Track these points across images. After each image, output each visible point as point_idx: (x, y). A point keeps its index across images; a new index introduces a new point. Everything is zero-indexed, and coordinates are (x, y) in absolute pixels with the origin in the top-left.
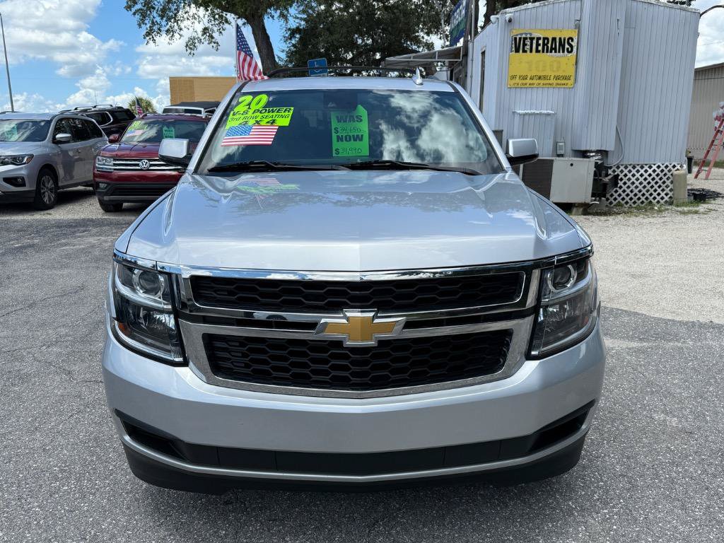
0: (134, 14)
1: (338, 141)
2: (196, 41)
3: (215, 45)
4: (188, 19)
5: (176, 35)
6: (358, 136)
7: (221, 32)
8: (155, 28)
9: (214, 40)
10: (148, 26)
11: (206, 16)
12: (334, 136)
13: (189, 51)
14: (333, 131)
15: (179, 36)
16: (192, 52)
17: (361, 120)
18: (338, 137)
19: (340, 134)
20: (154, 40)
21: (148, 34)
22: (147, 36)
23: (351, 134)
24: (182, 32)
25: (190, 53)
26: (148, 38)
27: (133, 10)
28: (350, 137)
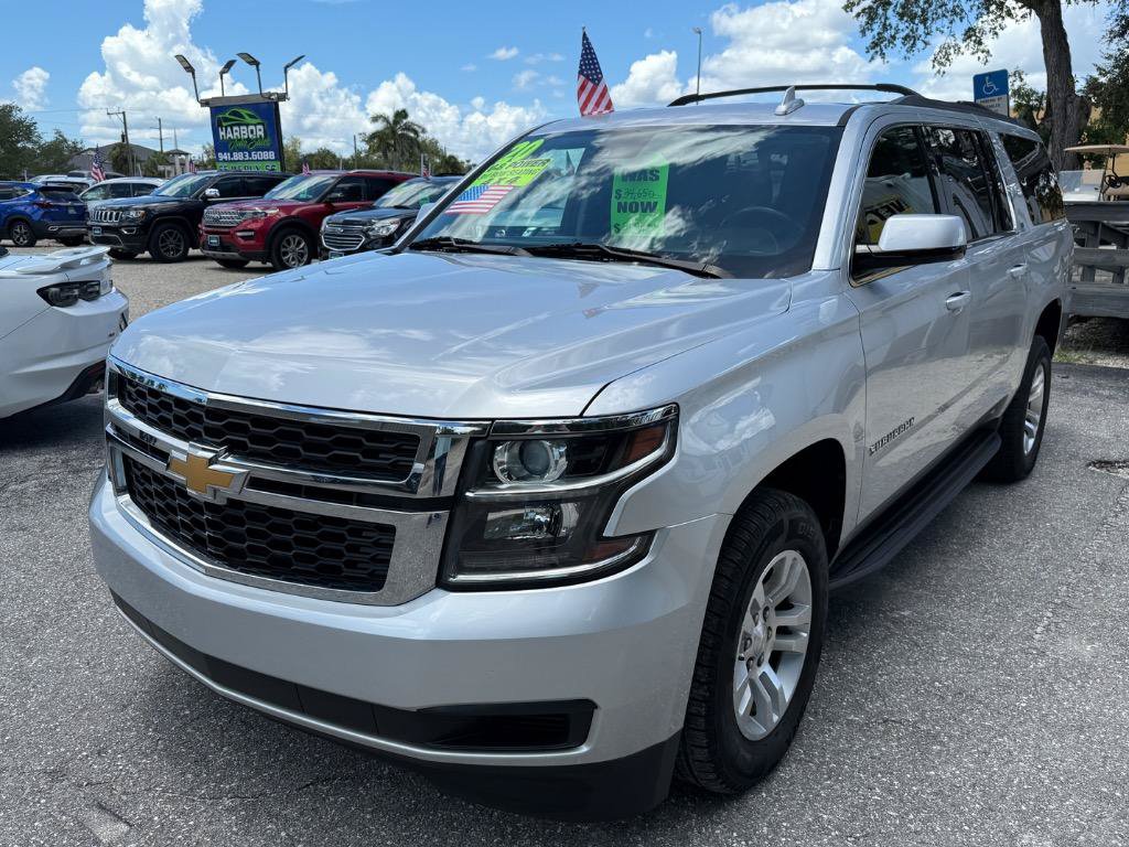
0: (858, 15)
1: (619, 211)
2: (952, 51)
3: (982, 55)
4: (944, 15)
5: (920, 44)
6: (649, 203)
7: (996, 34)
8: (887, 35)
9: (982, 47)
10: (875, 33)
11: (975, 8)
12: (614, 203)
13: (937, 67)
14: (614, 194)
15: (923, 45)
16: (943, 69)
17: (657, 178)
18: (619, 204)
19: (623, 201)
20: (883, 55)
21: (875, 45)
22: (873, 48)
23: (639, 200)
24: (929, 38)
25: (939, 72)
26: (872, 52)
27: (857, 9)
28: (637, 204)
